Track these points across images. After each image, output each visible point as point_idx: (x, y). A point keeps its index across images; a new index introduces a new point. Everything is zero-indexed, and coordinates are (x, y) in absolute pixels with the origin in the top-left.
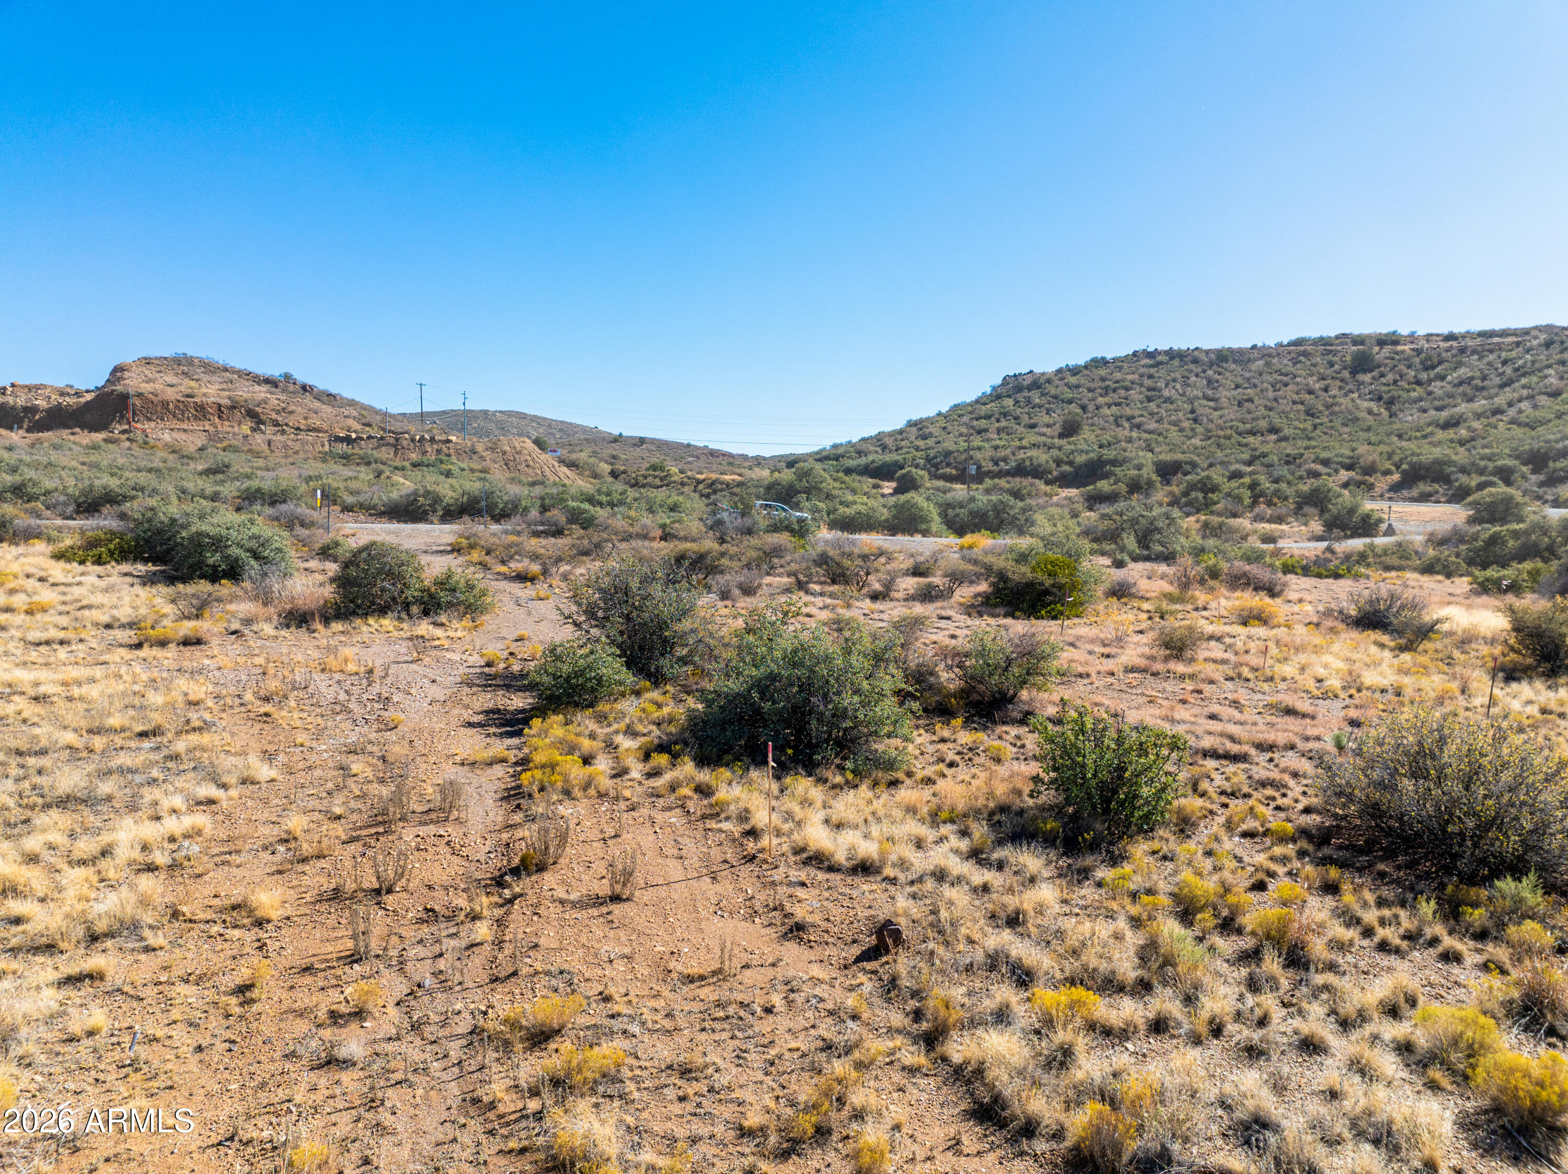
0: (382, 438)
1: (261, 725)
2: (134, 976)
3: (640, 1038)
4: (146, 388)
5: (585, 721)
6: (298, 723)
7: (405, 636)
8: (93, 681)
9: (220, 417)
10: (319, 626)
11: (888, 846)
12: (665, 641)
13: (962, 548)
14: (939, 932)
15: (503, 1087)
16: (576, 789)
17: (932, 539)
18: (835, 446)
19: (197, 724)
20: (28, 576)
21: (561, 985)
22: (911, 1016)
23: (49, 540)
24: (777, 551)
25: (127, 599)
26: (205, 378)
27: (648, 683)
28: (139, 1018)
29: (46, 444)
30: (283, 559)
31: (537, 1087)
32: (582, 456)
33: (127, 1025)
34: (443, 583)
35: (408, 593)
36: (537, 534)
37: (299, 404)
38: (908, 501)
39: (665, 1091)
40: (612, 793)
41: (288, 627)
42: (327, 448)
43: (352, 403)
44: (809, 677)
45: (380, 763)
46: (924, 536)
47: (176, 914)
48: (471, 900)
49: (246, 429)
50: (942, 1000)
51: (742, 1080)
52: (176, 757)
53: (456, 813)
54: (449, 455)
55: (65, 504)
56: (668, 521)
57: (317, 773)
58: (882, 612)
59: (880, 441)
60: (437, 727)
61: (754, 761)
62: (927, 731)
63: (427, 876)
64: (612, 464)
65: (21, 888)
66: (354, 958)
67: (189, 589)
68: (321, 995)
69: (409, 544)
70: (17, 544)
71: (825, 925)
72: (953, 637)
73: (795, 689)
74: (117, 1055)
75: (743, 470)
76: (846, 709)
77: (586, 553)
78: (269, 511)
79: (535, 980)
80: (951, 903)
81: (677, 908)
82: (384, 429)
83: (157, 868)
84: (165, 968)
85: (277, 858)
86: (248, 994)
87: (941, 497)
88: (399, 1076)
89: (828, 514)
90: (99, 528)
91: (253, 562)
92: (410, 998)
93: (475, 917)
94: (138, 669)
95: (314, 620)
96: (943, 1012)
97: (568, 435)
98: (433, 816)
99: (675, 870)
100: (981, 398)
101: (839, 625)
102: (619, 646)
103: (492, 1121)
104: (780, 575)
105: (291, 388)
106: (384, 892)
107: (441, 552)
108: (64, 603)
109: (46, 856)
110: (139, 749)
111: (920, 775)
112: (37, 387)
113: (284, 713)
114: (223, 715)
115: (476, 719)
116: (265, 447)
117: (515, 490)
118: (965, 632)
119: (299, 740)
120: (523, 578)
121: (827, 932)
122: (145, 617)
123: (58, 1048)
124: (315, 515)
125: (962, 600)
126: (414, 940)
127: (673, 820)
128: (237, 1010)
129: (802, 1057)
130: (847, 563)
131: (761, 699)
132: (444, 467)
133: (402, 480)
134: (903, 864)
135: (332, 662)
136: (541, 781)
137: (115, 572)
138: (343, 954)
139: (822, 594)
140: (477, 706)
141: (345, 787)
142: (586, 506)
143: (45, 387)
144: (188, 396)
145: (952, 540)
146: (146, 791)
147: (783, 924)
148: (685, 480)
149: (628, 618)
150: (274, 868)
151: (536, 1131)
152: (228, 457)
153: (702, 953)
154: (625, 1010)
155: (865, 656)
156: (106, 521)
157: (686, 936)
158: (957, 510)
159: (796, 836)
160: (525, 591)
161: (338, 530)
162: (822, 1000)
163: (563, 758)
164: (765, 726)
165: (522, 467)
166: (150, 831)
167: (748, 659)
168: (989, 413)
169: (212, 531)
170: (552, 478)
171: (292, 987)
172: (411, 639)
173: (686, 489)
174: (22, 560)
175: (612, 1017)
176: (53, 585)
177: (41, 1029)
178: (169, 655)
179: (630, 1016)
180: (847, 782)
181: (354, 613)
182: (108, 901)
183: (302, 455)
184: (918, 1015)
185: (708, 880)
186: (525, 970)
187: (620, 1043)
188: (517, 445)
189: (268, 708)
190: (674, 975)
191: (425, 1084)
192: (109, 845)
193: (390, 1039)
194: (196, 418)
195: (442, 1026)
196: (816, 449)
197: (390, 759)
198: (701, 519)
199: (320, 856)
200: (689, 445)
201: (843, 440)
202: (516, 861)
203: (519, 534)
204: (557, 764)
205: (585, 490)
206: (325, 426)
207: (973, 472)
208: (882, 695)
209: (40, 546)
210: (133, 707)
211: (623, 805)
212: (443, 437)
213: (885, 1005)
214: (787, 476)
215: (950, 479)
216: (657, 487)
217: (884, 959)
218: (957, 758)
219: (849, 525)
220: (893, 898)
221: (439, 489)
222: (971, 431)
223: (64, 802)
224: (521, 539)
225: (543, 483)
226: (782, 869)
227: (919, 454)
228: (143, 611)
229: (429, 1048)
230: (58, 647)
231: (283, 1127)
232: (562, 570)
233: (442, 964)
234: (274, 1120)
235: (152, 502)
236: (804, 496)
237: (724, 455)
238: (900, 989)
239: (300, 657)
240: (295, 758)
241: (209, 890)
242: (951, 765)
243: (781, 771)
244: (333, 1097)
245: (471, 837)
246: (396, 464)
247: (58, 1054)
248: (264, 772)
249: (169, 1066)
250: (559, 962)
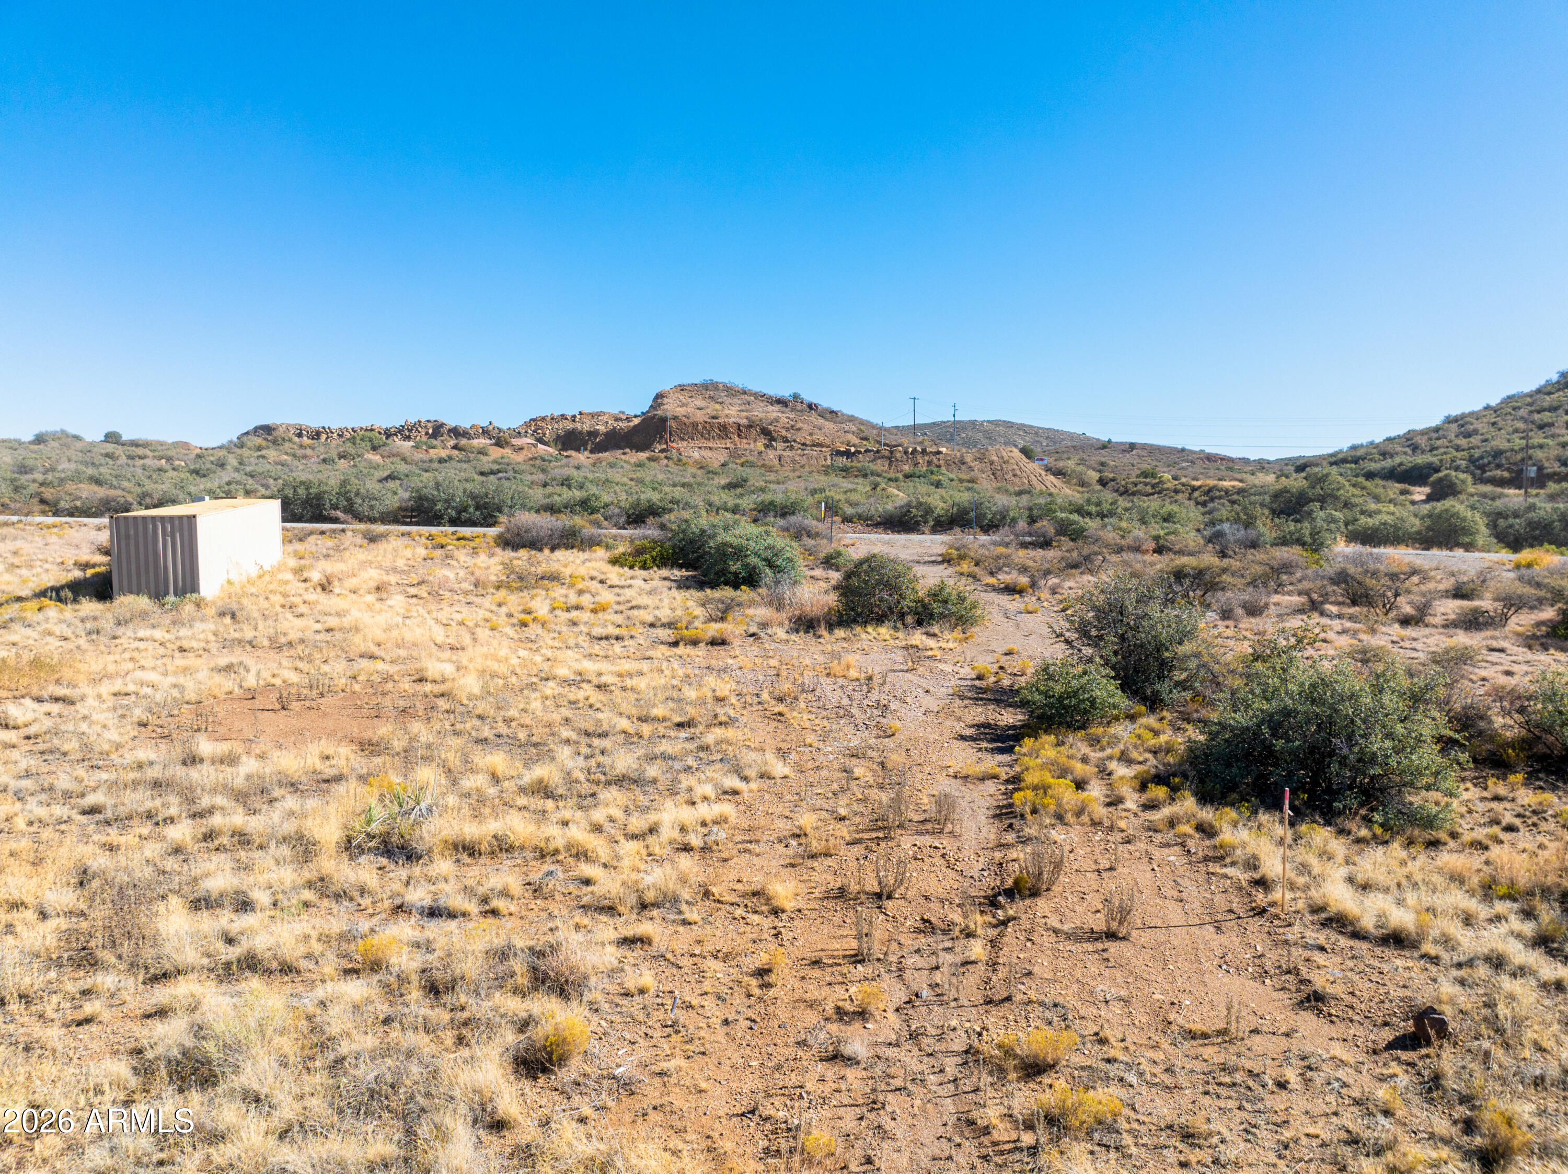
0: (878, 451)
1: (775, 724)
2: (675, 945)
3: (1138, 1090)
4: (680, 411)
5: (1077, 744)
6: (807, 724)
7: (900, 644)
8: (641, 674)
9: (739, 436)
10: (823, 631)
11: (1429, 917)
12: (1163, 664)
13: (1518, 567)
14: (1497, 1031)
15: (998, 1114)
16: (1069, 815)
17: (1477, 554)
18: (1354, 448)
19: (723, 718)
20: (592, 579)
21: (1056, 1019)
22: (1460, 1126)
23: (608, 547)
24: (1286, 567)
25: (666, 601)
26: (728, 400)
27: (1143, 708)
28: (678, 984)
29: (604, 463)
30: (793, 568)
31: (1031, 1121)
32: (1070, 464)
33: (668, 989)
34: (936, 594)
35: (904, 603)
36: (1024, 545)
37: (805, 422)
38: (1447, 510)
39: (1165, 1152)
40: (1107, 823)
41: (797, 631)
42: (829, 462)
43: (852, 419)
44: (1330, 716)
45: (879, 769)
46: (1467, 550)
47: (707, 894)
48: (965, 917)
49: (760, 445)
50: (1502, 1114)
51: (1252, 1157)
52: (705, 748)
53: (950, 826)
54: (939, 466)
55: (619, 515)
56: (1162, 533)
57: (824, 773)
58: (1415, 639)
59: (1410, 441)
60: (932, 737)
61: (1263, 802)
62: (1475, 785)
63: (923, 886)
64: (1100, 471)
65: (589, 854)
66: (857, 959)
67: (717, 594)
68: (826, 990)
69: (904, 555)
70: (583, 551)
71: (1349, 999)
72: (1508, 673)
73: (1313, 728)
74: (660, 1015)
75: (1244, 476)
76: (1374, 754)
77: (1075, 566)
78: (781, 522)
79: (1029, 1008)
80: (1512, 997)
81: (1178, 955)
82: (879, 443)
83: (692, 849)
84: (699, 942)
85: (790, 851)
86: (766, 978)
87: (1489, 505)
88: (898, 1082)
89: (1346, 524)
90: (645, 537)
91: (767, 570)
92: (908, 1006)
93: (970, 935)
94: (676, 665)
95: (819, 626)
96: (1504, 1131)
97: (1055, 443)
98: (929, 826)
99: (1174, 914)
100: (1545, 386)
101: (1365, 657)
102: (1113, 668)
103: (986, 1146)
104: (1289, 593)
105: (799, 407)
106: (884, 897)
107: (933, 562)
108: (619, 603)
109: (607, 826)
110: (676, 738)
111: (1467, 837)
112: (599, 414)
113: (795, 714)
114: (744, 712)
115: (969, 732)
116: (776, 462)
117: (1002, 500)
118: (1525, 668)
119: (808, 741)
120: (1011, 590)
121: (1352, 1007)
122: (680, 617)
123: (617, 1000)
124: (821, 527)
125: (1520, 629)
126: (912, 949)
127: (1172, 858)
128: (757, 992)
129: (1321, 1146)
130: (1370, 582)
131: (1273, 735)
132: (935, 478)
133: (896, 492)
134: (1446, 941)
135: (836, 668)
136: (1034, 804)
137: (656, 576)
138: (847, 953)
139: (1340, 616)
140: (969, 719)
141: (848, 789)
142: (1075, 517)
143: (605, 413)
144: (713, 418)
145: (1505, 556)
146: (682, 776)
147: (1299, 990)
148: (1179, 487)
149: (1123, 638)
150: (788, 861)
151: (1030, 1167)
152: (746, 472)
153: (1206, 1008)
154: (1121, 1056)
155: (1401, 695)
156: (650, 531)
157: (1188, 988)
158: (1511, 521)
159: (1313, 893)
160: (1013, 604)
161: (839, 540)
162: (1345, 1085)
163: (1057, 781)
164: (1276, 765)
165: (1009, 476)
166: (688, 815)
167: (1257, 691)
168: (1555, 404)
169: (735, 541)
170: (1039, 487)
171: (803, 978)
172: (906, 648)
173: (1180, 497)
174: (588, 564)
175: (1108, 1061)
176: (610, 587)
177: (605, 980)
178: (700, 653)
179: (1127, 1063)
180: (1375, 836)
181: (855, 621)
182: (655, 875)
183: (807, 469)
184: (1469, 1126)
185: (1212, 929)
186: (1018, 997)
187: (1115, 1090)
188: (1004, 454)
189: (781, 708)
190: (1175, 1028)
191: (922, 1096)
192: (655, 824)
193: (890, 1044)
194: (720, 437)
195: (938, 1040)
196: (1331, 451)
197: (889, 766)
198: (1198, 530)
199: (827, 855)
200: (1183, 450)
201: (1364, 441)
202: (1009, 882)
203: (1007, 545)
204: (1050, 787)
205: (1074, 500)
206: (828, 441)
207: (1533, 475)
208: (1419, 740)
209: (600, 553)
210: (672, 699)
211: (1117, 837)
212: (934, 449)
213: (1425, 1105)
214: (1297, 482)
215: (1501, 483)
216: (1148, 495)
217: (1424, 1051)
218: (1517, 822)
219: (1369, 537)
220: (1435, 980)
221: (930, 500)
222: (1531, 426)
223: (621, 781)
224: (1009, 551)
225: (1029, 492)
226: (1296, 928)
227: (1459, 455)
228: (679, 612)
229: (926, 1059)
230: (614, 641)
231: (796, 1110)
232: (1050, 583)
233: (938, 977)
234: (788, 1102)
235: (686, 515)
236: (1318, 504)
237: (1222, 459)
238: (1445, 1091)
239: (807, 661)
240: (805, 758)
241: (733, 875)
242: (1510, 829)
243: (1298, 816)
244: (838, 1091)
245: (965, 852)
246: (889, 476)
247: (617, 1005)
248: (779, 769)
249: (702, 1033)
250: (1053, 994)
